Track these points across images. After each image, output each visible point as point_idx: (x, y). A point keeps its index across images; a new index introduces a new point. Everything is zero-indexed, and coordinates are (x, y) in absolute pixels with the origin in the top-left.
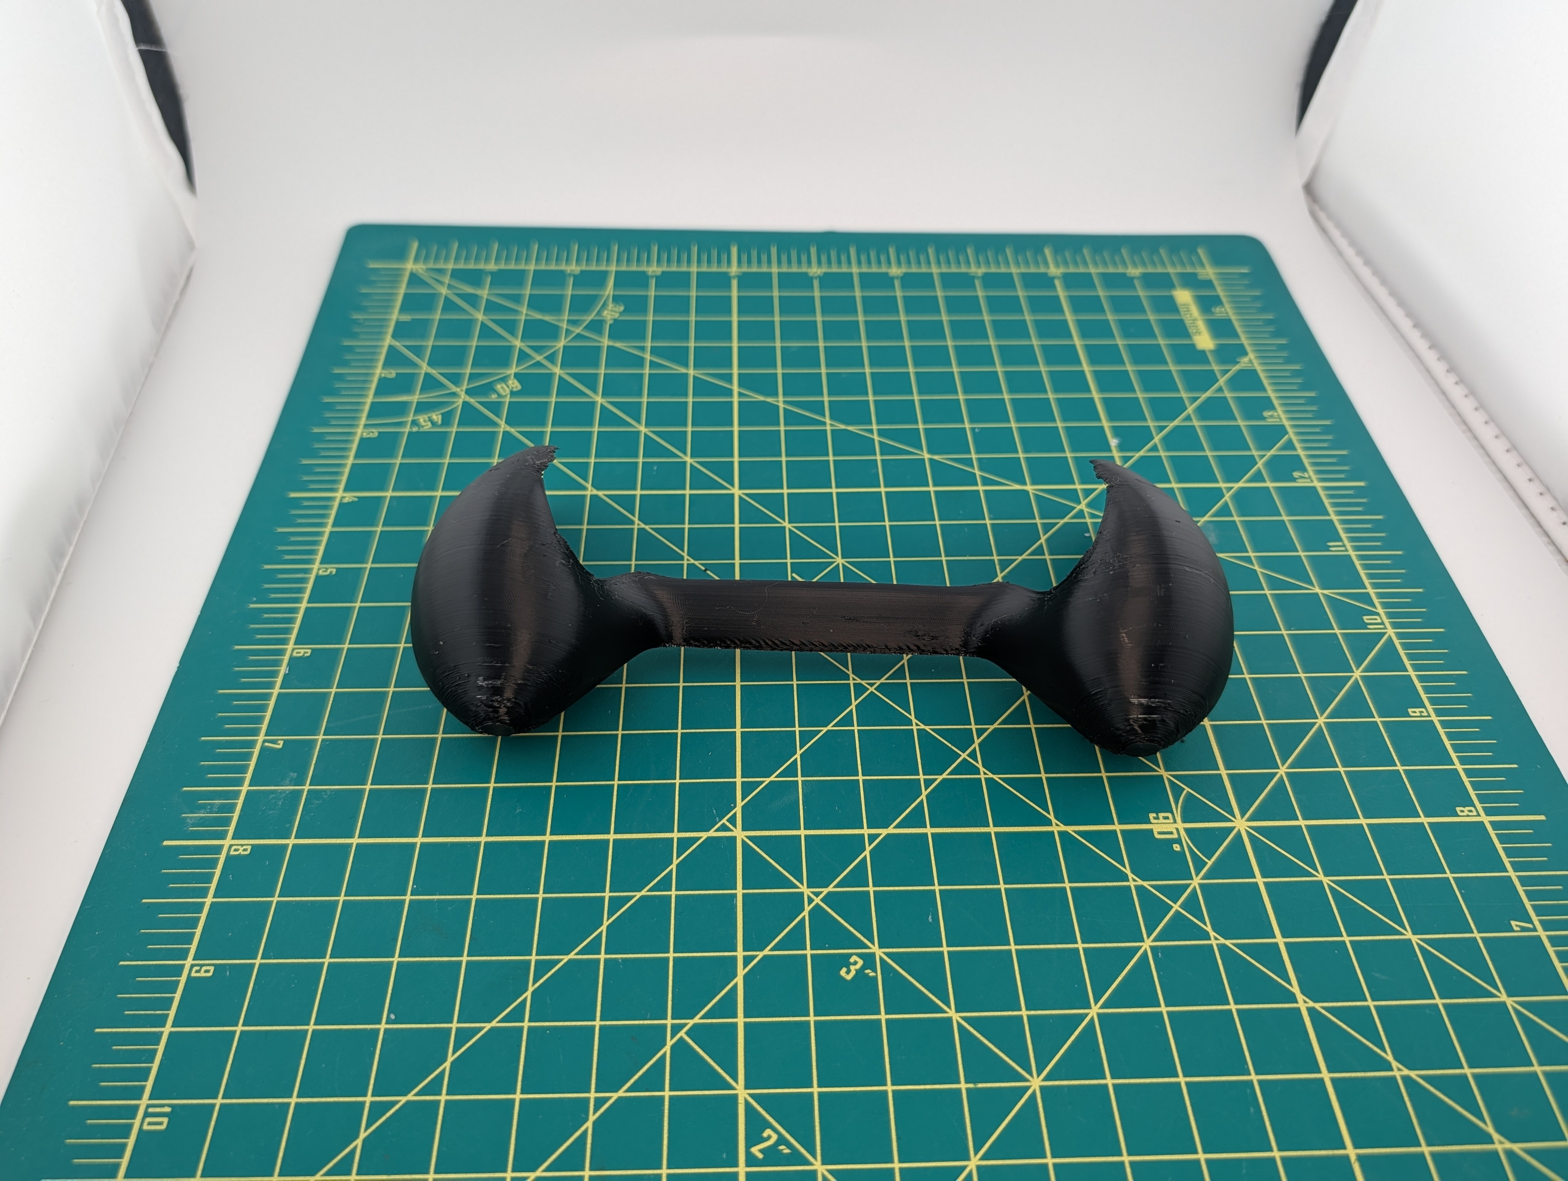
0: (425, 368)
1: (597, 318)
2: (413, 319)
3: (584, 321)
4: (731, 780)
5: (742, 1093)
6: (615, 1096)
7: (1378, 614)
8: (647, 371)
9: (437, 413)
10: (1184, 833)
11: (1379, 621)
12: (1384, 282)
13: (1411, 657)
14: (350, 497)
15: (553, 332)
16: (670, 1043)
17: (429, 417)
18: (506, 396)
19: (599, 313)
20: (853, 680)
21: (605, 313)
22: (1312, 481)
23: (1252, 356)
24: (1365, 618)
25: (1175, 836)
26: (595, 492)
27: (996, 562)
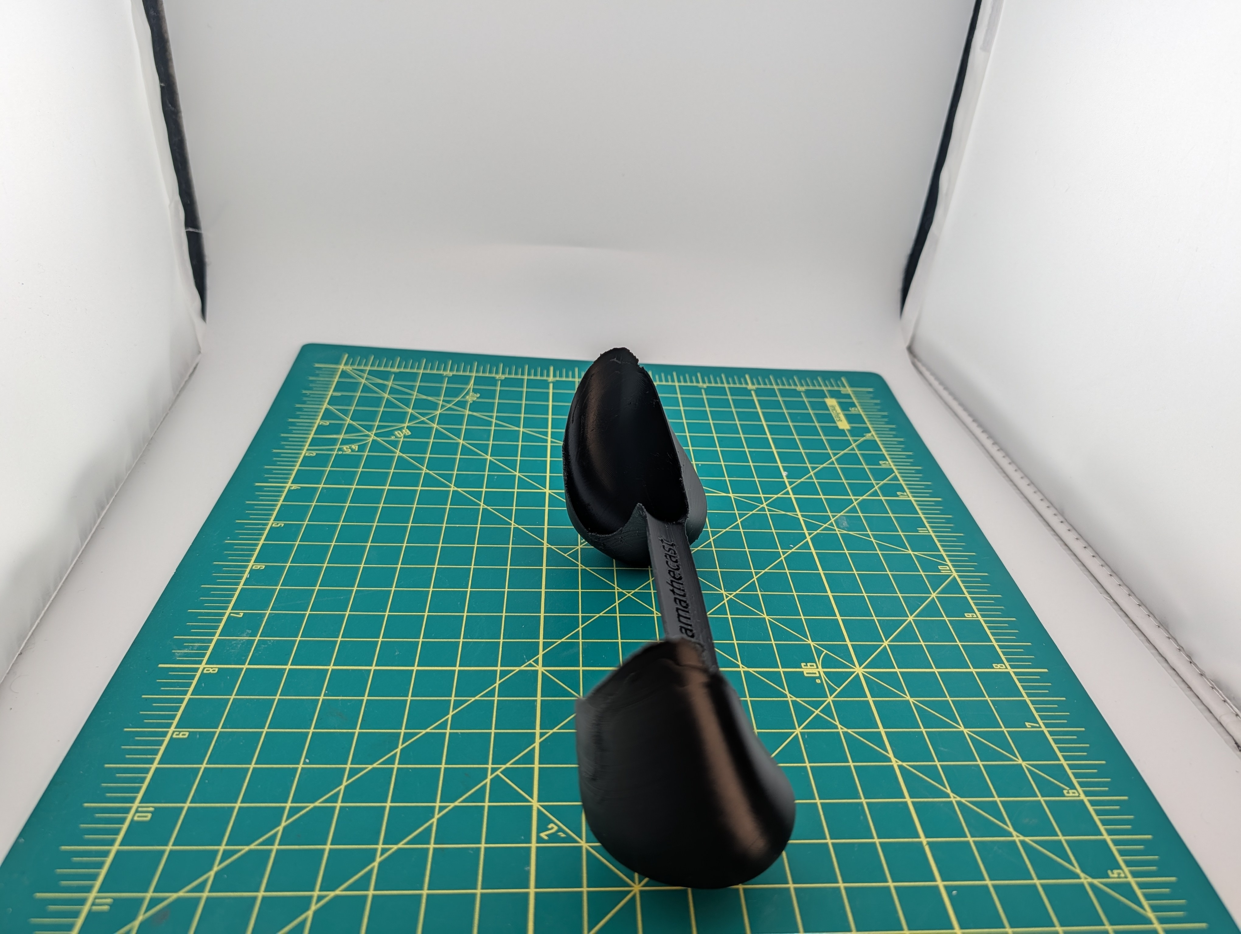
0: (348, 421)
1: (463, 399)
2: (342, 395)
3: (454, 401)
4: (537, 640)
5: (535, 804)
6: (452, 805)
7: (948, 565)
8: (493, 428)
9: (355, 445)
10: (823, 674)
11: (948, 569)
12: (956, 398)
13: (966, 587)
14: (295, 487)
15: (435, 406)
16: (490, 777)
17: (349, 447)
18: (401, 438)
19: (463, 397)
20: (617, 590)
21: (468, 397)
22: (909, 497)
23: (873, 433)
24: (939, 567)
25: (818, 675)
26: (456, 489)
27: (710, 532)
